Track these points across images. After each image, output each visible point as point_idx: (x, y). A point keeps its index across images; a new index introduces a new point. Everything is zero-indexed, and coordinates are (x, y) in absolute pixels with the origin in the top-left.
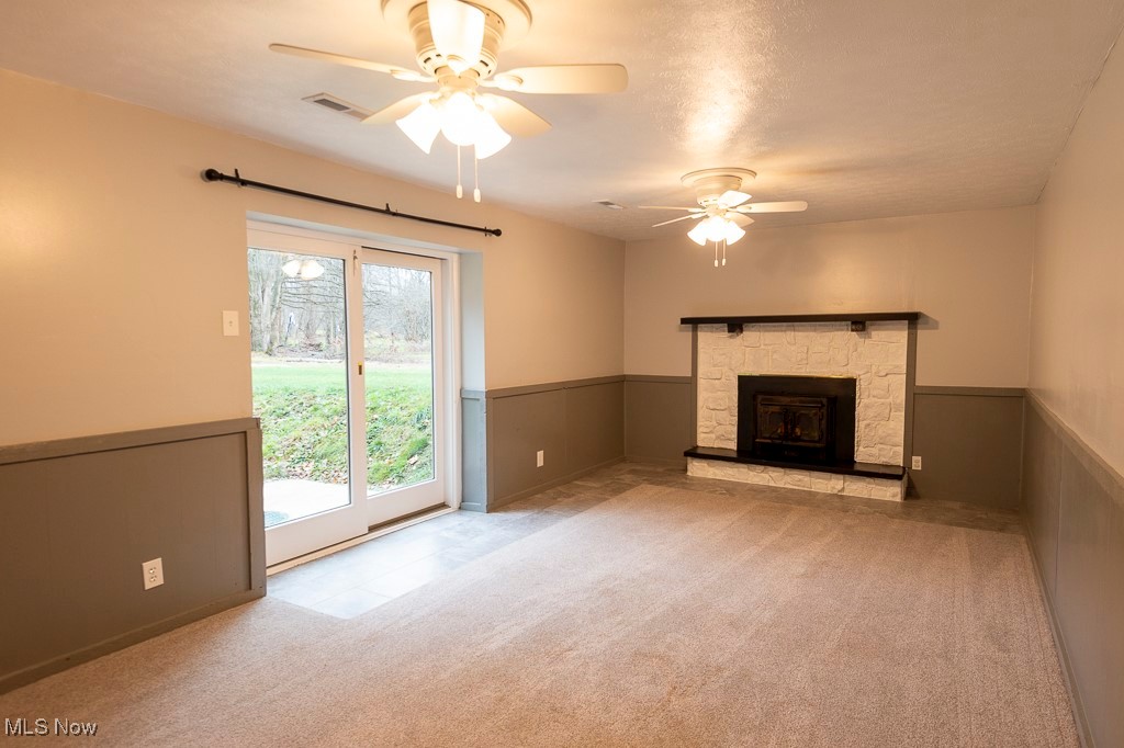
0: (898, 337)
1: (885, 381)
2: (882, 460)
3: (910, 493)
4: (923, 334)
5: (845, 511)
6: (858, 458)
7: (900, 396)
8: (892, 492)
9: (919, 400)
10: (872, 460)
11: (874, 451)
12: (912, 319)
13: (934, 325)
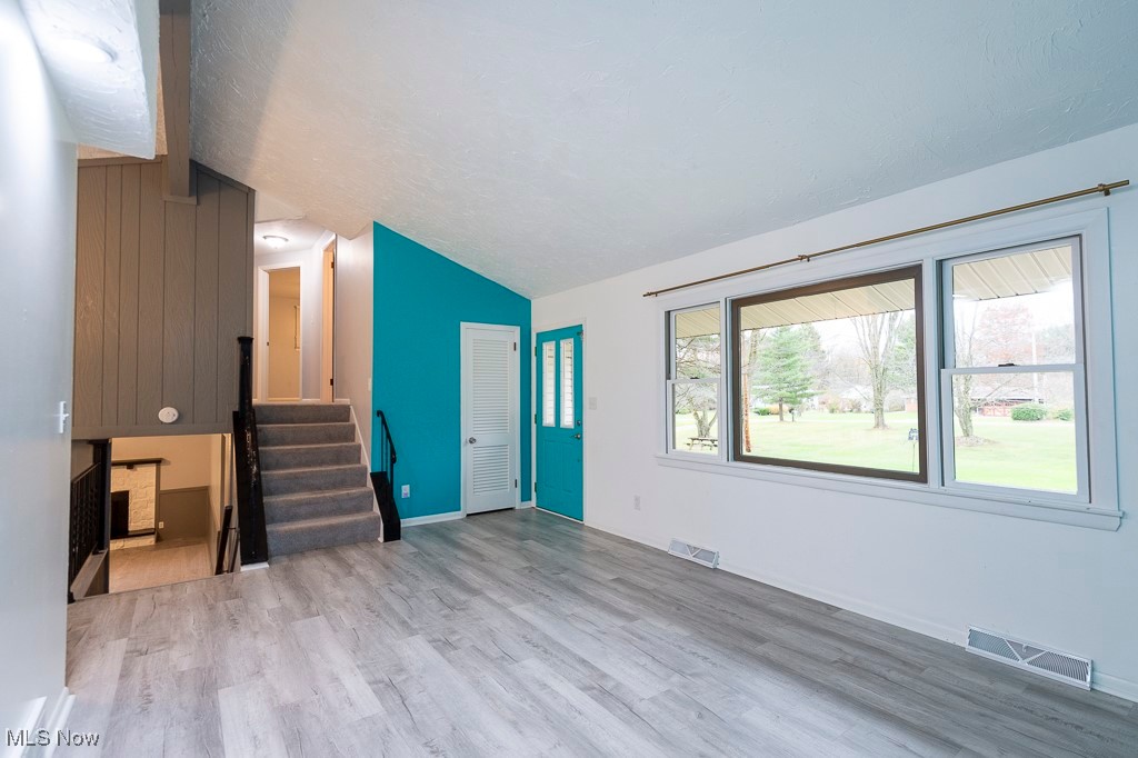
0: (152, 469)
1: (144, 491)
2: (144, 527)
3: (158, 540)
4: (163, 467)
5: (128, 554)
6: (130, 529)
7: (153, 496)
8: (150, 541)
9: (161, 496)
10: (138, 528)
11: (139, 524)
12: (158, 462)
13: (168, 463)
